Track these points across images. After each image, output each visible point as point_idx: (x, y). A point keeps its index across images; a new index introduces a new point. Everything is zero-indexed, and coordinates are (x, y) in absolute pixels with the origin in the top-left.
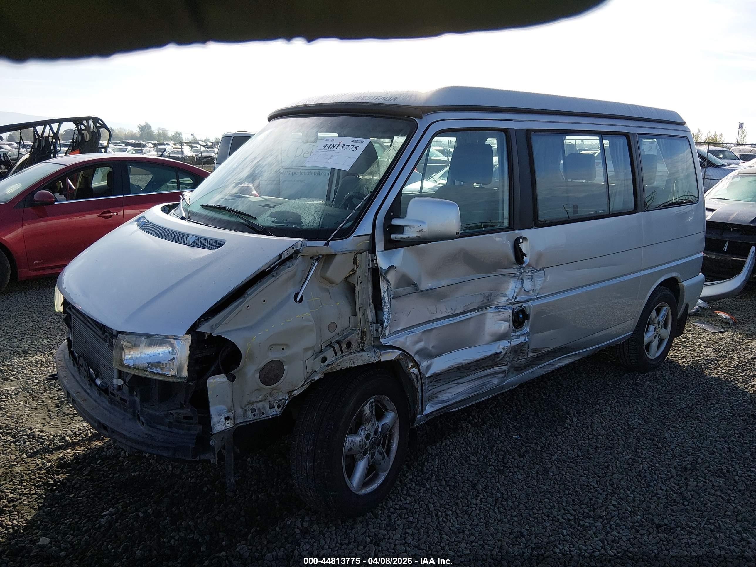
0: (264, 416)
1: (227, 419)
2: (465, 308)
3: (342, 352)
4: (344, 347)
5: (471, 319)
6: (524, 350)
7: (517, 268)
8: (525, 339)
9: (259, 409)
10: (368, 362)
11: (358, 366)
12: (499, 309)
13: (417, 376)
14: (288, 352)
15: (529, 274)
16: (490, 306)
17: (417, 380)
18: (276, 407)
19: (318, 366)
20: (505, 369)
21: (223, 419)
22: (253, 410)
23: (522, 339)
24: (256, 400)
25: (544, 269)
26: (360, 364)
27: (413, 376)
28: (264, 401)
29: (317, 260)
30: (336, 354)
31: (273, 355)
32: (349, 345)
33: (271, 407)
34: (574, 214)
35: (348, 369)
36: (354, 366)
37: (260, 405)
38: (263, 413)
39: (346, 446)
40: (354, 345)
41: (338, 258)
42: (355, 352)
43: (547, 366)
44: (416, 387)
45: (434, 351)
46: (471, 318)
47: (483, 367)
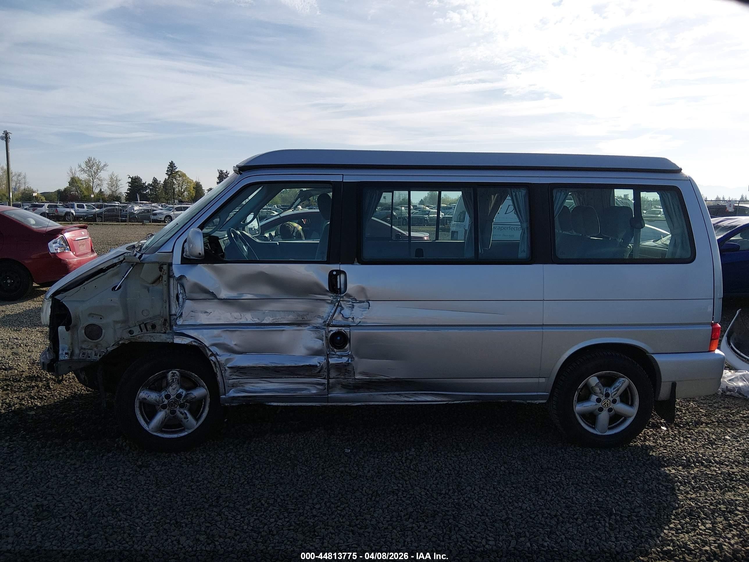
0: (89, 359)
1: (66, 353)
2: (274, 321)
3: (147, 330)
4: (149, 327)
5: (284, 332)
6: (349, 371)
7: (332, 296)
8: (348, 360)
9: (88, 354)
10: (164, 341)
11: (157, 343)
12: (316, 328)
13: (214, 363)
14: (104, 321)
15: (350, 303)
16: (308, 324)
17: (216, 366)
18: (98, 355)
19: (127, 336)
20: (324, 382)
21: (64, 353)
22: (84, 354)
23: (345, 360)
24: (87, 348)
25: (370, 302)
26: (159, 341)
27: (212, 363)
28: (92, 349)
29: (132, 265)
30: (142, 331)
31: (92, 321)
32: (154, 327)
33: (96, 355)
34: (416, 256)
35: (148, 342)
36: (154, 341)
37: (89, 351)
38: (89, 357)
39: (139, 396)
40: (158, 328)
41: (145, 265)
42: (157, 333)
43: (396, 396)
44: (215, 371)
45: (236, 348)
46: (283, 330)
47: (300, 375)
